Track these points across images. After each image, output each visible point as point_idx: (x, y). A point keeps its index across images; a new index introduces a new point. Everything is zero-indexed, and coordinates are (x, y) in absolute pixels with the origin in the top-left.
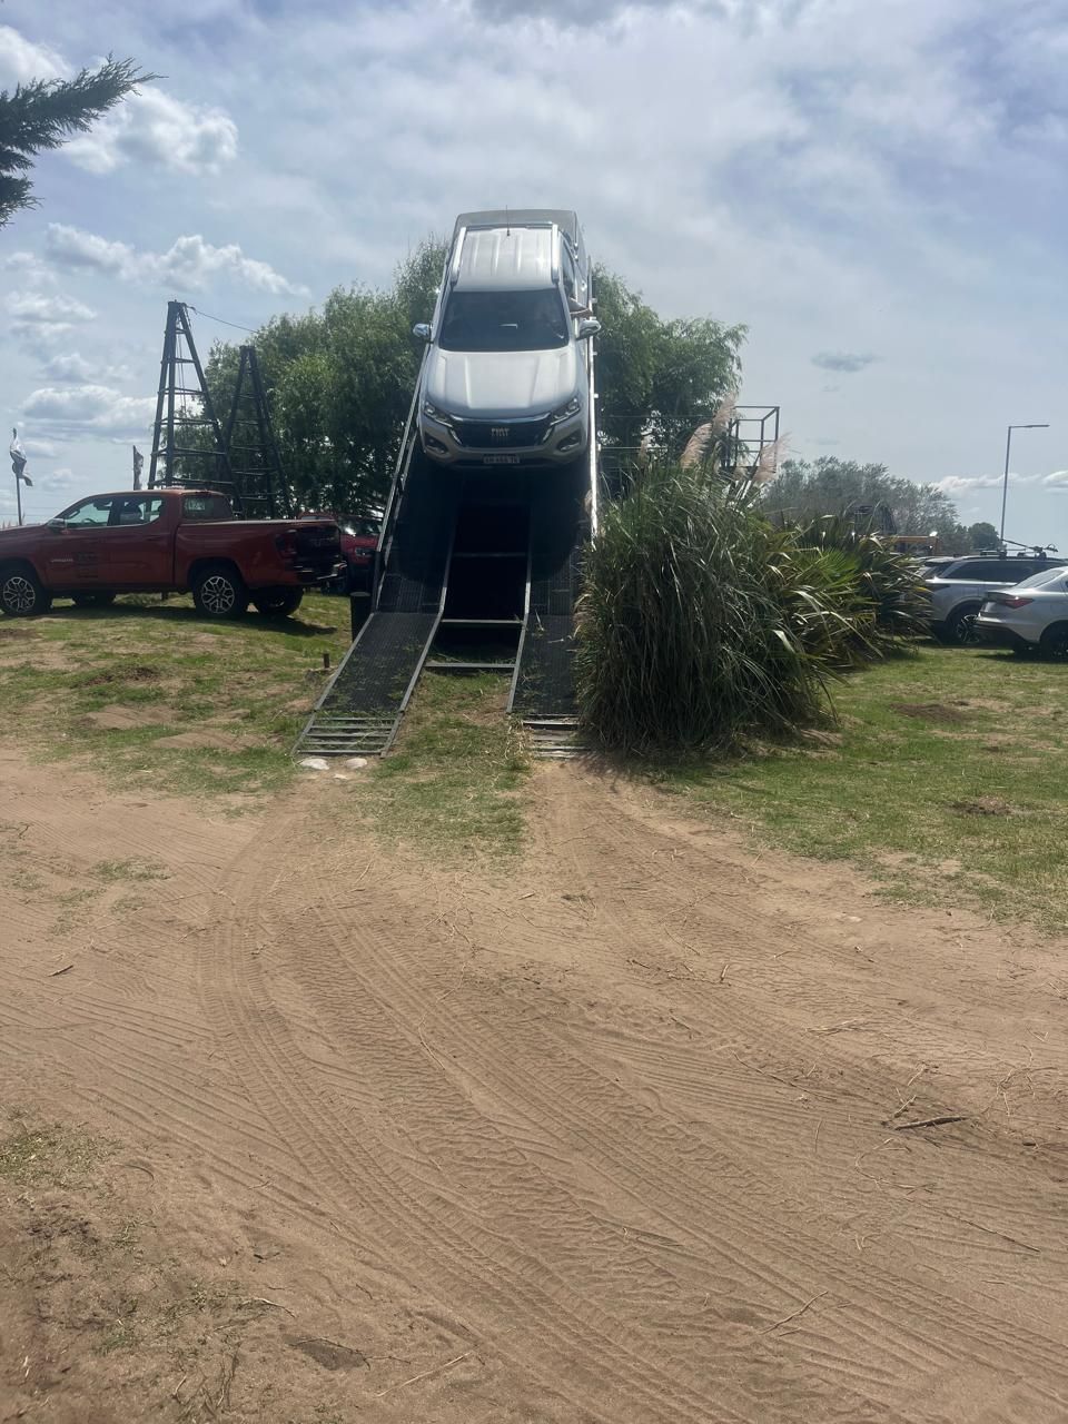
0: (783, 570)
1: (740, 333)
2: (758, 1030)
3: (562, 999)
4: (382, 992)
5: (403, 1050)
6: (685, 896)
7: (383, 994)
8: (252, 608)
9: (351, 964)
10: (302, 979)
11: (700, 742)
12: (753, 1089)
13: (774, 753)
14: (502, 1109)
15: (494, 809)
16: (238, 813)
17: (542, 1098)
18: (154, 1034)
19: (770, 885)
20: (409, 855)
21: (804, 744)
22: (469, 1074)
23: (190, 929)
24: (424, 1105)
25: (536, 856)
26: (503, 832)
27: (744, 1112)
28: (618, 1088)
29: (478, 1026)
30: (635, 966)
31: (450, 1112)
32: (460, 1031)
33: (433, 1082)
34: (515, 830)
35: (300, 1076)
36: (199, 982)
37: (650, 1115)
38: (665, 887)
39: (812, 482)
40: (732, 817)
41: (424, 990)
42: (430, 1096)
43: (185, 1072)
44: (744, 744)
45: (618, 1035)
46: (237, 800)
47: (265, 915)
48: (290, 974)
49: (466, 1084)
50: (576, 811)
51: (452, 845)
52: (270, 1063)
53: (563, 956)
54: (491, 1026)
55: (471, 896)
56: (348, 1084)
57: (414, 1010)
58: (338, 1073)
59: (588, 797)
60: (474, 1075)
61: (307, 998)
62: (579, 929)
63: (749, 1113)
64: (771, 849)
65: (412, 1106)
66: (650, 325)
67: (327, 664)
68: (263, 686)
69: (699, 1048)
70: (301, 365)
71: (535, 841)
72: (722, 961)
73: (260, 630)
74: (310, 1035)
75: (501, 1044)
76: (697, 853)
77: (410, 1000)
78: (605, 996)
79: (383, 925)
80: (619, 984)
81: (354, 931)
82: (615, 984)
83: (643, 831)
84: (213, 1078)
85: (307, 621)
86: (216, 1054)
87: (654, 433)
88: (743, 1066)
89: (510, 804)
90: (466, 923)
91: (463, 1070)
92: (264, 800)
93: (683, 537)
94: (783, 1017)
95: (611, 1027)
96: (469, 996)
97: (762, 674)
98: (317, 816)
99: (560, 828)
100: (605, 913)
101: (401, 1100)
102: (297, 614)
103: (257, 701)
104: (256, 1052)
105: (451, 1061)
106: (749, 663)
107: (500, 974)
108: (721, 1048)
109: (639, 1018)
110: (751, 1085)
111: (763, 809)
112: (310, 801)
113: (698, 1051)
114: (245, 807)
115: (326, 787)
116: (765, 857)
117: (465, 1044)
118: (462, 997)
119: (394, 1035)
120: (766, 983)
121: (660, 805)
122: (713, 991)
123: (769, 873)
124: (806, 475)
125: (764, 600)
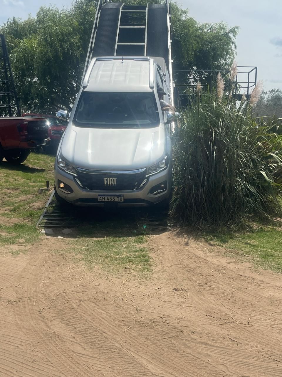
0: (263, 144)
1: (236, 29)
2: (267, 342)
3: (179, 330)
4: (100, 327)
5: (115, 349)
6: (228, 289)
7: (101, 328)
8: (4, 160)
9: (84, 316)
10: (64, 322)
11: (227, 222)
12: (267, 365)
13: (261, 228)
14: (161, 371)
15: (136, 251)
16: (17, 253)
17: (178, 368)
18: (6, 342)
19: (265, 285)
20: (100, 272)
21: (274, 224)
22: (145, 358)
23: (9, 301)
24: (128, 369)
25: (158, 272)
26: (141, 262)
27: (264, 373)
28: (210, 364)
29: (145, 340)
30: (210, 317)
31: (140, 372)
32: (138, 342)
33: (130, 361)
34: (147, 261)
35: (73, 359)
36: (19, 322)
37: (225, 374)
38: (218, 285)
39: (268, 101)
40: (245, 256)
41: (119, 326)
42: (129, 366)
43: (24, 356)
44: (247, 224)
45: (206, 344)
46: (15, 247)
47: (41, 296)
48: (59, 320)
49: (145, 362)
50: (173, 253)
51: (119, 267)
52: (59, 353)
53: (178, 313)
54: (150, 340)
55: (131, 288)
56: (94, 362)
57: (115, 334)
58: (89, 358)
59: (178, 247)
60: (147, 359)
61: (68, 329)
62: (182, 302)
63: (267, 373)
64: (264, 270)
65: (123, 370)
66: (194, 26)
67: (48, 186)
68: (17, 196)
69: (242, 349)
70: (24, 43)
71: (157, 265)
72: (247, 315)
73: (10, 170)
74: (73, 343)
75: (156, 347)
76: (231, 271)
77: (113, 330)
78: (198, 329)
79: (95, 300)
80: (204, 324)
81: (82, 303)
82: (202, 325)
83: (204, 261)
84: (37, 359)
85: (31, 166)
86: (35, 350)
87: (194, 77)
88: (262, 356)
89: (142, 250)
90: (131, 300)
91: (142, 357)
92: (28, 247)
93: (218, 128)
94: (277, 337)
95: (203, 341)
96: (139, 329)
97: (255, 192)
98: (54, 255)
99: (167, 260)
100: (193, 296)
101: (118, 368)
102: (25, 163)
103: (16, 203)
104: (51, 349)
105: (136, 354)
106: (250, 187)
107: (151, 320)
108: (251, 349)
109: (215, 337)
110: (266, 363)
111: (259, 253)
112: (49, 248)
113: (242, 351)
114: (20, 250)
115: (55, 242)
116: (262, 273)
117: (141, 347)
118: (136, 329)
119: (109, 343)
120: (268, 325)
121: (211, 251)
122: (245, 327)
123: (264, 280)
124: (266, 97)
125: (255, 157)
